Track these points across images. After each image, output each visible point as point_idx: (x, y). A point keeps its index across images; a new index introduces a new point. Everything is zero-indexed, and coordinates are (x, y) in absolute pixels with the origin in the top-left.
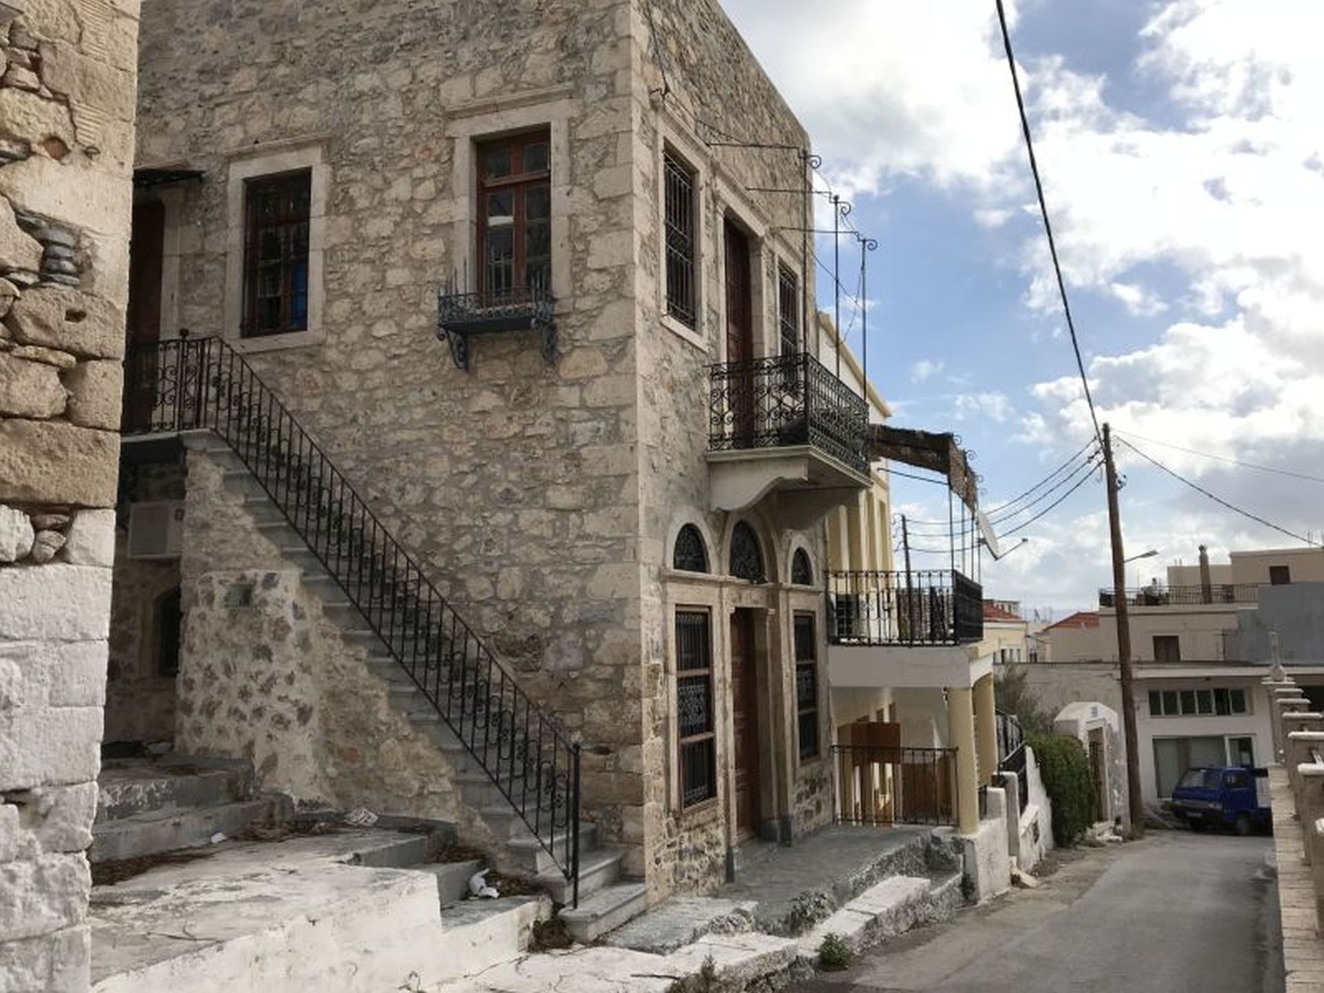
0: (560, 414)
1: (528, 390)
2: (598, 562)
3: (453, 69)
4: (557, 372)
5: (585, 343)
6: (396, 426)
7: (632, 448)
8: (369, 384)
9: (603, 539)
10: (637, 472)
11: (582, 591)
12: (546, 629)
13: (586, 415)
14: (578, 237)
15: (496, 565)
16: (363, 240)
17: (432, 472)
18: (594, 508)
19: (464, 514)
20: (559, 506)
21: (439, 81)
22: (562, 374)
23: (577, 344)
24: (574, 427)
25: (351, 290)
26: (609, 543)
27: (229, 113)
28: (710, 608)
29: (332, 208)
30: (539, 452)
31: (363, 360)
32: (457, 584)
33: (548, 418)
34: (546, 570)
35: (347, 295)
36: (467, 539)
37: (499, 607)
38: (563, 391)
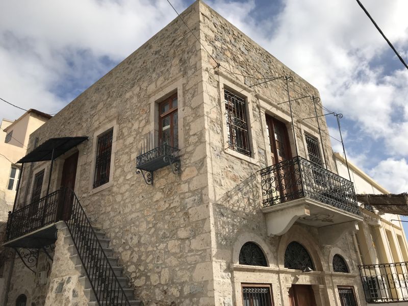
0: (182, 196)
1: (171, 188)
2: (196, 263)
3: (151, 82)
4: (180, 179)
5: (189, 165)
6: (132, 212)
7: (207, 206)
8: (125, 198)
9: (198, 251)
10: (209, 217)
11: (191, 278)
12: (178, 298)
13: (190, 194)
14: (187, 125)
15: (160, 268)
16: (125, 146)
17: (141, 229)
18: (194, 237)
19: (150, 246)
20: (182, 237)
21: (147, 87)
22: (182, 179)
23: (187, 165)
24: (187, 200)
25: (121, 164)
26: (200, 252)
27: (96, 117)
28: (271, 284)
29: (118, 138)
30: (175, 214)
31: (123, 189)
32: (148, 278)
33: (177, 199)
34: (177, 269)
35: (120, 166)
36: (151, 257)
37: (161, 288)
38: (183, 186)
